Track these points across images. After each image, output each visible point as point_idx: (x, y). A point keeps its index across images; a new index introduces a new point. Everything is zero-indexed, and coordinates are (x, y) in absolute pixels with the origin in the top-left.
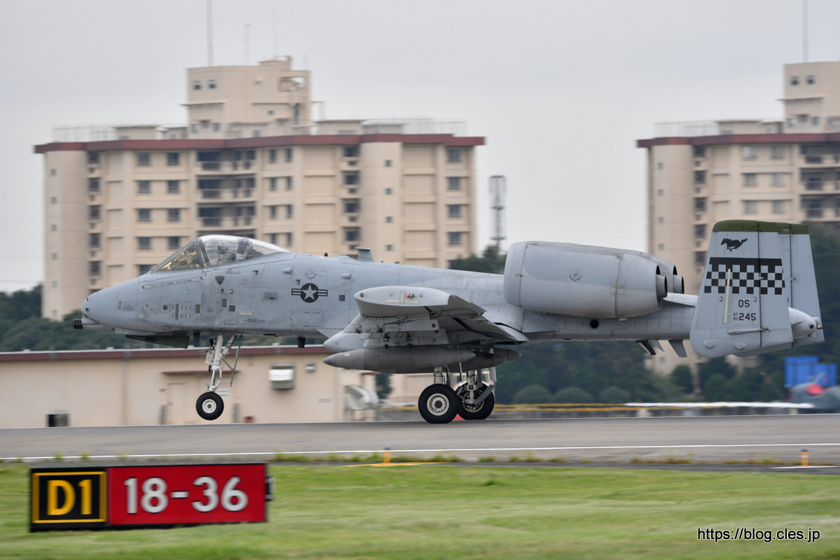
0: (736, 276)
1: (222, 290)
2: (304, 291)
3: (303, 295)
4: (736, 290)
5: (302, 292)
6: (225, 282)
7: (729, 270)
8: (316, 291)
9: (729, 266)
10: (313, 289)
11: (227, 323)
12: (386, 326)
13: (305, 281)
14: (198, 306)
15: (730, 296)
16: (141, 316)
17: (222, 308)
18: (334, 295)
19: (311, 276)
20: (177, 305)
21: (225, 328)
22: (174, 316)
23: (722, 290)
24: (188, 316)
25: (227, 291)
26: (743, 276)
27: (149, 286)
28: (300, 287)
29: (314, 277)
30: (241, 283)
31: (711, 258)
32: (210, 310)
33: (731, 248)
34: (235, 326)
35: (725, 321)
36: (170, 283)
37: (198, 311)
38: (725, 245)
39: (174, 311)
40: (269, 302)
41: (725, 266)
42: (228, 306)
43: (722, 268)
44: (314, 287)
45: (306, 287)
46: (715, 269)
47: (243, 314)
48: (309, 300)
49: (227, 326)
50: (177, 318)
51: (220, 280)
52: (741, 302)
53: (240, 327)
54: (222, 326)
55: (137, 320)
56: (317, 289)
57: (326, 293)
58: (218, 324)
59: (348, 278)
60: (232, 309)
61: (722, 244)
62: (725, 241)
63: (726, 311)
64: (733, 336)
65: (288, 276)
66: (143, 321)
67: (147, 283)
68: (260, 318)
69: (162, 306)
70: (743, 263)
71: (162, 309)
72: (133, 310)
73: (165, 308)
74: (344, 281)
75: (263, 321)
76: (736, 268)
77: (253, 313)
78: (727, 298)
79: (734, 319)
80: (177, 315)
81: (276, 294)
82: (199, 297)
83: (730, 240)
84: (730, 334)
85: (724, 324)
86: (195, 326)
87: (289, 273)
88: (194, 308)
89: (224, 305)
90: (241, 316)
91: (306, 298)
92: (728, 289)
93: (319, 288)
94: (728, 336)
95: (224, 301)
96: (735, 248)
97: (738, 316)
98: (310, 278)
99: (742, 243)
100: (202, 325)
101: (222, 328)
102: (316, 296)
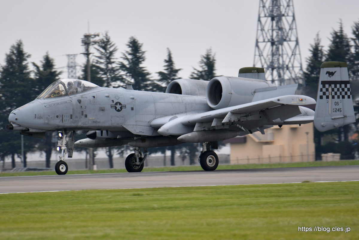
0: (333, 90)
1: (81, 107)
2: (116, 106)
3: (116, 108)
4: (333, 97)
5: (115, 106)
6: (82, 103)
7: (330, 87)
8: (121, 106)
9: (330, 85)
10: (120, 105)
11: (84, 123)
12: (242, 118)
13: (115, 101)
14: (71, 115)
15: (331, 100)
16: (46, 122)
17: (82, 116)
18: (129, 107)
19: (118, 98)
20: (63, 115)
21: (83, 126)
22: (61, 121)
23: (328, 97)
24: (67, 121)
25: (83, 107)
26: (336, 90)
27: (48, 106)
28: (114, 104)
29: (119, 99)
30: (89, 103)
31: (322, 81)
32: (76, 117)
33: (330, 76)
34: (87, 125)
35: (330, 113)
36: (58, 104)
37: (71, 118)
38: (328, 74)
39: (61, 118)
40: (101, 112)
41: (328, 85)
42: (84, 115)
43: (327, 86)
44: (120, 104)
45: (116, 104)
46: (324, 87)
47: (91, 119)
48: (119, 111)
49: (84, 125)
50: (63, 122)
51: (80, 101)
52: (336, 103)
53: (90, 125)
54: (82, 125)
55: (44, 124)
56: (121, 105)
57: (125, 107)
58: (81, 124)
59: (133, 99)
60: (86, 116)
61: (326, 74)
62: (328, 73)
63: (330, 107)
64: (333, 120)
65: (108, 98)
66: (48, 124)
67: (47, 104)
68: (98, 121)
69: (56, 116)
70: (335, 83)
71: (56, 118)
72: (42, 118)
73: (57, 117)
74: (132, 100)
75: (99, 122)
76: (333, 86)
77: (95, 118)
78: (330, 101)
79: (333, 111)
80: (63, 120)
81: (104, 108)
82: (71, 110)
83: (329, 72)
84: (332, 119)
85: (329, 114)
86: (70, 126)
87: (108, 97)
88: (70, 116)
89: (83, 115)
90: (90, 120)
91: (117, 109)
92: (330, 97)
93: (122, 104)
94: (331, 120)
95: (82, 112)
96: (332, 76)
97: (335, 110)
98: (118, 99)
99: (334, 73)
100: (74, 125)
101: (82, 127)
102: (121, 108)
